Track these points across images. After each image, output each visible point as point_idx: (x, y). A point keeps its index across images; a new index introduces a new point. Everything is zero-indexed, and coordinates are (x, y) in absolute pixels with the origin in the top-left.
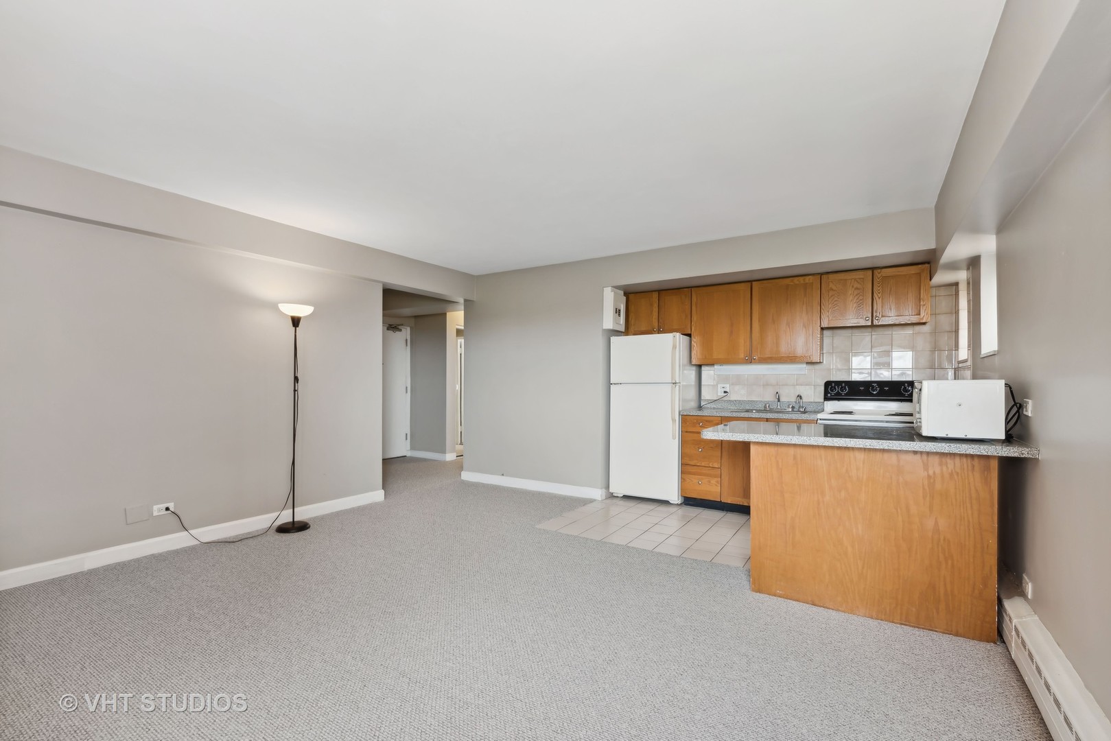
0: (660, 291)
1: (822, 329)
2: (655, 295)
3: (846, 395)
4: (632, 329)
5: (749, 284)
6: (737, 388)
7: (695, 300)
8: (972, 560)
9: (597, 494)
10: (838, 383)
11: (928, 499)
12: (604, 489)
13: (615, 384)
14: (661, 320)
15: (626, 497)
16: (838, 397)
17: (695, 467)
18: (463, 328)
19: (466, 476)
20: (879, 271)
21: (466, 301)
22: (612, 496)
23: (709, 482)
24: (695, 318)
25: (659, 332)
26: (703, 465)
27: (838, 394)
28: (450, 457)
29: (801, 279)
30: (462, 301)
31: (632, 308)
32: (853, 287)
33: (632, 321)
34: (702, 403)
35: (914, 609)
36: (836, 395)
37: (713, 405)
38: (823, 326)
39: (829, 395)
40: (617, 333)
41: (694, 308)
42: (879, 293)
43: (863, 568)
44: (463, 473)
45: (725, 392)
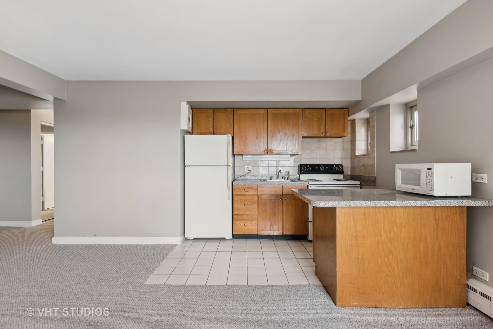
0: (214, 109)
1: (303, 137)
2: (211, 111)
3: (310, 171)
4: (195, 131)
5: (266, 110)
6: (255, 168)
7: (236, 117)
8: (455, 264)
9: (178, 240)
10: (306, 165)
11: (435, 232)
12: (182, 236)
13: (188, 166)
14: (214, 127)
15: (195, 239)
16: (306, 172)
17: (243, 216)
18: (53, 125)
19: (56, 240)
20: (328, 110)
21: (56, 99)
22: (186, 240)
23: (251, 223)
24: (236, 127)
25: (213, 134)
26: (247, 214)
27: (307, 171)
28: (36, 223)
29: (293, 110)
30: (51, 99)
31: (195, 119)
32: (317, 117)
33: (195, 127)
34: (236, 177)
35: (429, 297)
36: (306, 171)
37: (242, 178)
38: (303, 136)
39: (303, 171)
40: (188, 133)
41: (235, 121)
42: (328, 121)
43: (403, 278)
44: (54, 238)
45: (249, 170)
